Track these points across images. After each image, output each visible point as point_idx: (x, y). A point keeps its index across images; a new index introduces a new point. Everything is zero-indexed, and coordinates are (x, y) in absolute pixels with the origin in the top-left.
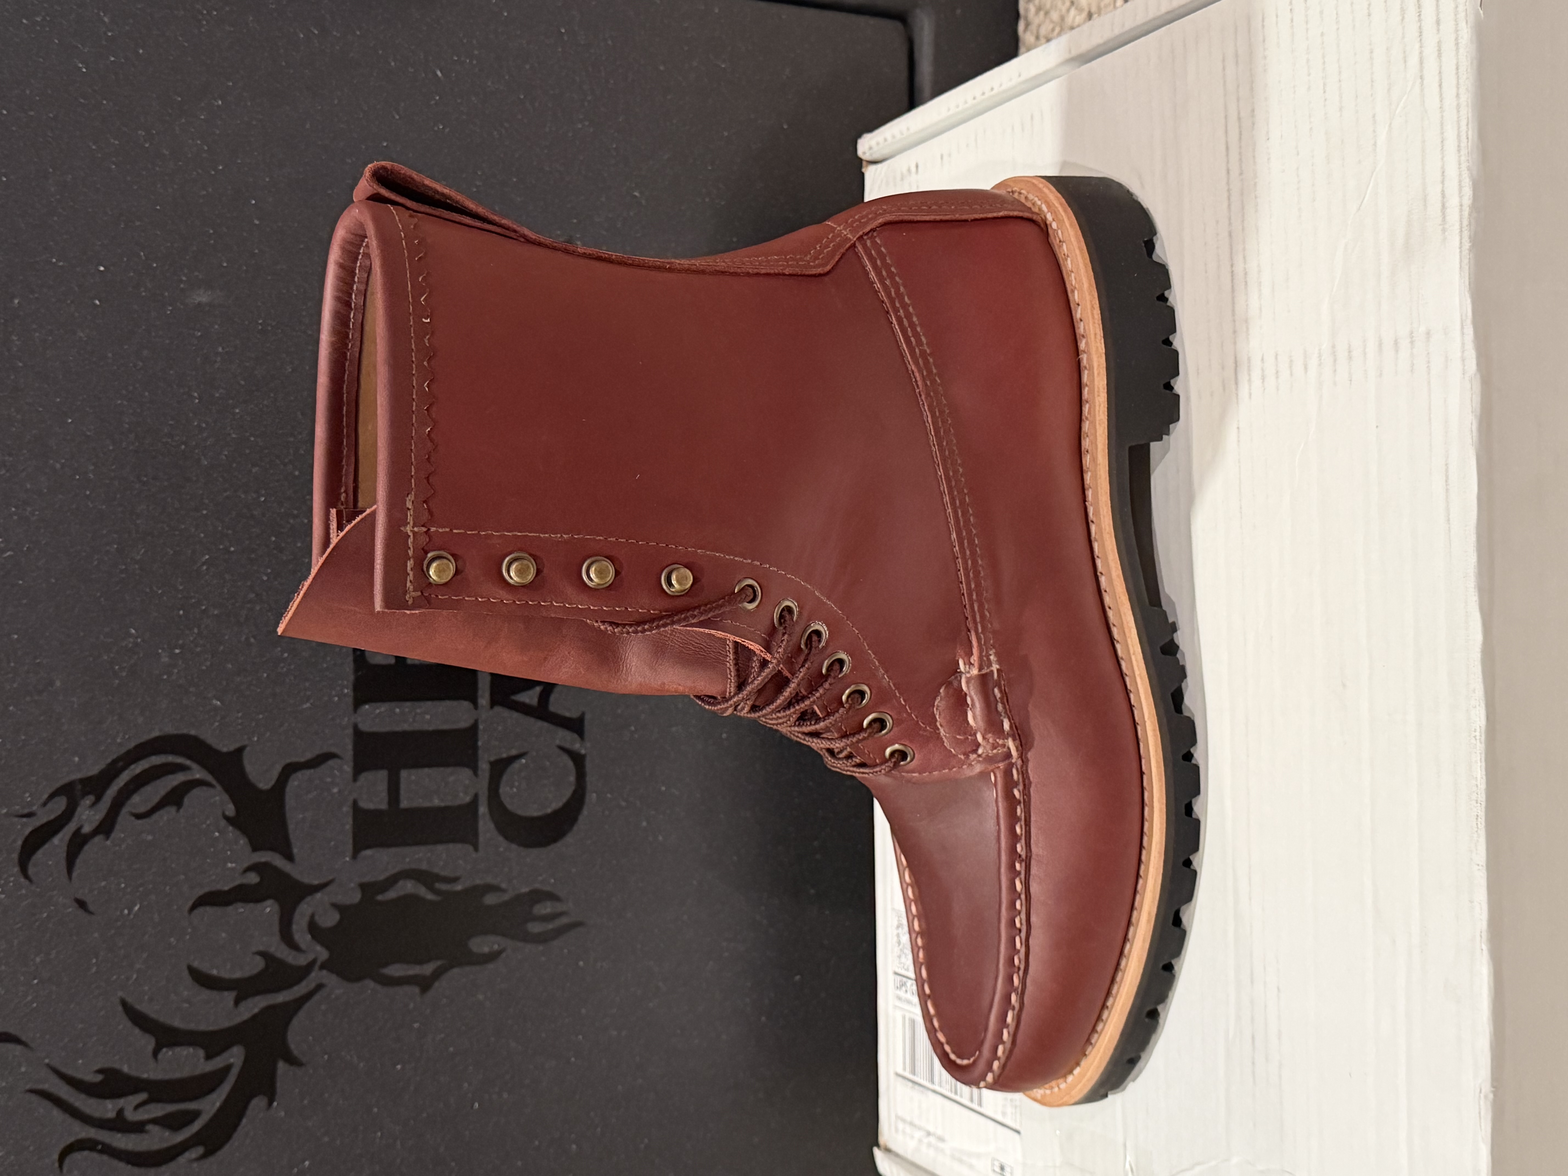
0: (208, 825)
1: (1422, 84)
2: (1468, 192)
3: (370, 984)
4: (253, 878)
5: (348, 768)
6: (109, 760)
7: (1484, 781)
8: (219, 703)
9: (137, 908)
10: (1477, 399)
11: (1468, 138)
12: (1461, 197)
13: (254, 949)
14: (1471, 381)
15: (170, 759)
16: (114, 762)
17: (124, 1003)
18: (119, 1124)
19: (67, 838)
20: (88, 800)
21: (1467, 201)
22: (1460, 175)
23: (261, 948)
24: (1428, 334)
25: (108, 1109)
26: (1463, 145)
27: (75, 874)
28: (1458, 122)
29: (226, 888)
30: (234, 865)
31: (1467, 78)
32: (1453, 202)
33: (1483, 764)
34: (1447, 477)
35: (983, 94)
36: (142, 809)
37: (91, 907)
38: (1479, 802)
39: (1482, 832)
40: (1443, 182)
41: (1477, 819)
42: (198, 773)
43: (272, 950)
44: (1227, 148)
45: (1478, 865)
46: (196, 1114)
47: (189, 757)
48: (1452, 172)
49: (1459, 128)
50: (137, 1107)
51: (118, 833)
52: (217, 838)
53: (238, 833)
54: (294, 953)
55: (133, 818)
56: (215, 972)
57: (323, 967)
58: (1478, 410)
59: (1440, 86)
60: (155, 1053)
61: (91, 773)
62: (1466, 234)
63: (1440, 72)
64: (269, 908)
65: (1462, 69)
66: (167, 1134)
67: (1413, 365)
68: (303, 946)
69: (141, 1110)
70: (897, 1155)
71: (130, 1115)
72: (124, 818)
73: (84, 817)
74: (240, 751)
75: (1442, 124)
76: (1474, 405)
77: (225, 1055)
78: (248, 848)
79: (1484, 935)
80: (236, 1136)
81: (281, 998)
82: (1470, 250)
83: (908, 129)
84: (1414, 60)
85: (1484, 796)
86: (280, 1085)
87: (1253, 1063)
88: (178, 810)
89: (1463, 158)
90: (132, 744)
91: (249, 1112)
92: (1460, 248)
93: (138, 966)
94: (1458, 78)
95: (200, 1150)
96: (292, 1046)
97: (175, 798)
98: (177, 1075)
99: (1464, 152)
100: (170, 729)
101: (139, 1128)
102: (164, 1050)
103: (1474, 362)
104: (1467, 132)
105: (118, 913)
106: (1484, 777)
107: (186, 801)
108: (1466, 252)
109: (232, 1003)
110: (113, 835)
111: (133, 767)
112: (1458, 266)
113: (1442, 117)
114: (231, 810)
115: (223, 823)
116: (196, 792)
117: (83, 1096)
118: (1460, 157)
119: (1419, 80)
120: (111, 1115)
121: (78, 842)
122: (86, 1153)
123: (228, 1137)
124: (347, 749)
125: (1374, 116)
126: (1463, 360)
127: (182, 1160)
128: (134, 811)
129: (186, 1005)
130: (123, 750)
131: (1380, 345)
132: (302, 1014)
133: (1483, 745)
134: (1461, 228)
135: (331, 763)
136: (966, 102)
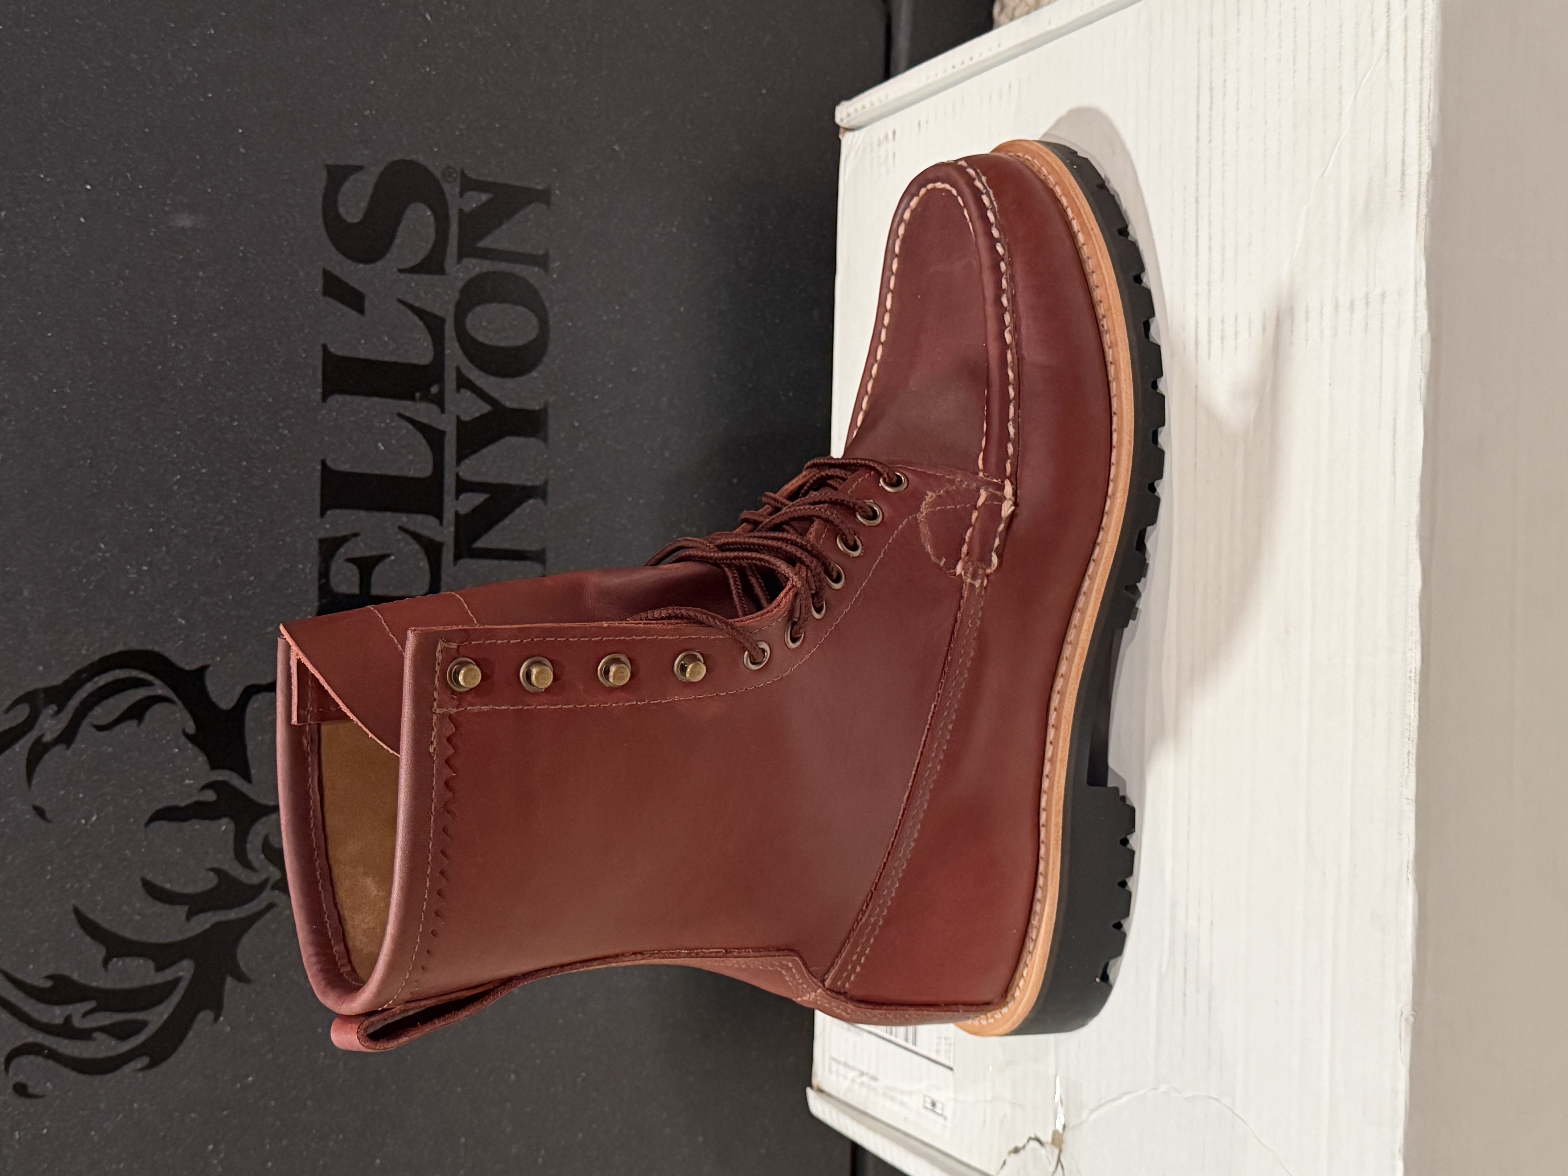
0: (168, 741)
1: (1388, 57)
2: (1427, 160)
4: (210, 796)
6: (73, 672)
7: (1416, 719)
8: (183, 622)
9: (94, 818)
10: (1427, 357)
11: (1429, 109)
12: (1420, 165)
13: (208, 866)
14: (1422, 339)
15: (134, 673)
16: (79, 673)
17: (77, 912)
18: (67, 1030)
19: (29, 745)
20: (52, 709)
21: (1426, 168)
22: (1420, 144)
23: (215, 865)
24: (1383, 295)
25: (56, 1014)
26: (1425, 115)
27: (34, 782)
28: (1421, 93)
29: (183, 804)
30: (192, 782)
31: (1431, 53)
32: (1412, 170)
33: (1417, 704)
34: (1395, 431)
35: (963, 63)
36: (102, 722)
37: (49, 816)
38: (1411, 739)
39: (1413, 769)
40: (1403, 151)
41: (1408, 756)
42: (160, 689)
43: (225, 867)
44: (1198, 117)
45: (1408, 799)
46: (143, 1025)
47: (152, 673)
48: (1413, 141)
49: (1421, 99)
50: (85, 1015)
51: (79, 744)
52: (175, 755)
53: (197, 750)
54: (248, 871)
55: (94, 730)
56: (168, 886)
57: (275, 886)
58: (1427, 370)
59: (1405, 59)
60: (106, 962)
61: (55, 683)
62: (1424, 200)
63: (1406, 47)
64: (225, 825)
65: (1427, 44)
66: (114, 1043)
67: (1367, 325)
68: (256, 865)
69: (90, 1017)
70: (829, 1095)
71: (78, 1023)
72: (85, 728)
73: (46, 726)
74: (203, 669)
75: (1405, 97)
76: (1424, 363)
77: (175, 968)
78: (207, 767)
79: (1411, 865)
80: (181, 1048)
81: (232, 915)
82: (1426, 216)
83: (887, 96)
84: (1381, 34)
85: (1416, 733)
86: (227, 1001)
87: (1185, 995)
88: (139, 724)
89: (1424, 128)
90: (97, 657)
91: (196, 1026)
92: (1418, 213)
93: (92, 876)
94: (1423, 52)
95: (146, 1060)
96: (241, 964)
97: (136, 712)
98: (126, 985)
99: (1425, 122)
100: (135, 645)
101: (84, 1035)
102: (115, 960)
103: (1426, 322)
104: (1429, 103)
105: (75, 822)
106: (1417, 716)
107: (148, 715)
108: (1422, 217)
109: (183, 917)
110: (73, 746)
111: (96, 679)
112: (1414, 230)
113: (1405, 89)
114: (191, 728)
115: (183, 739)
116: (158, 708)
117: (32, 1001)
118: (1421, 126)
119: (1385, 54)
120: (59, 1021)
121: (38, 751)
122: (32, 1058)
123: (174, 1049)
125: (1340, 87)
126: (1415, 320)
127: (127, 1069)
128: (97, 723)
129: (138, 917)
130: (87, 662)
131: (1337, 306)
132: (252, 932)
133: (1418, 685)
134: (1419, 194)
136: (945, 71)
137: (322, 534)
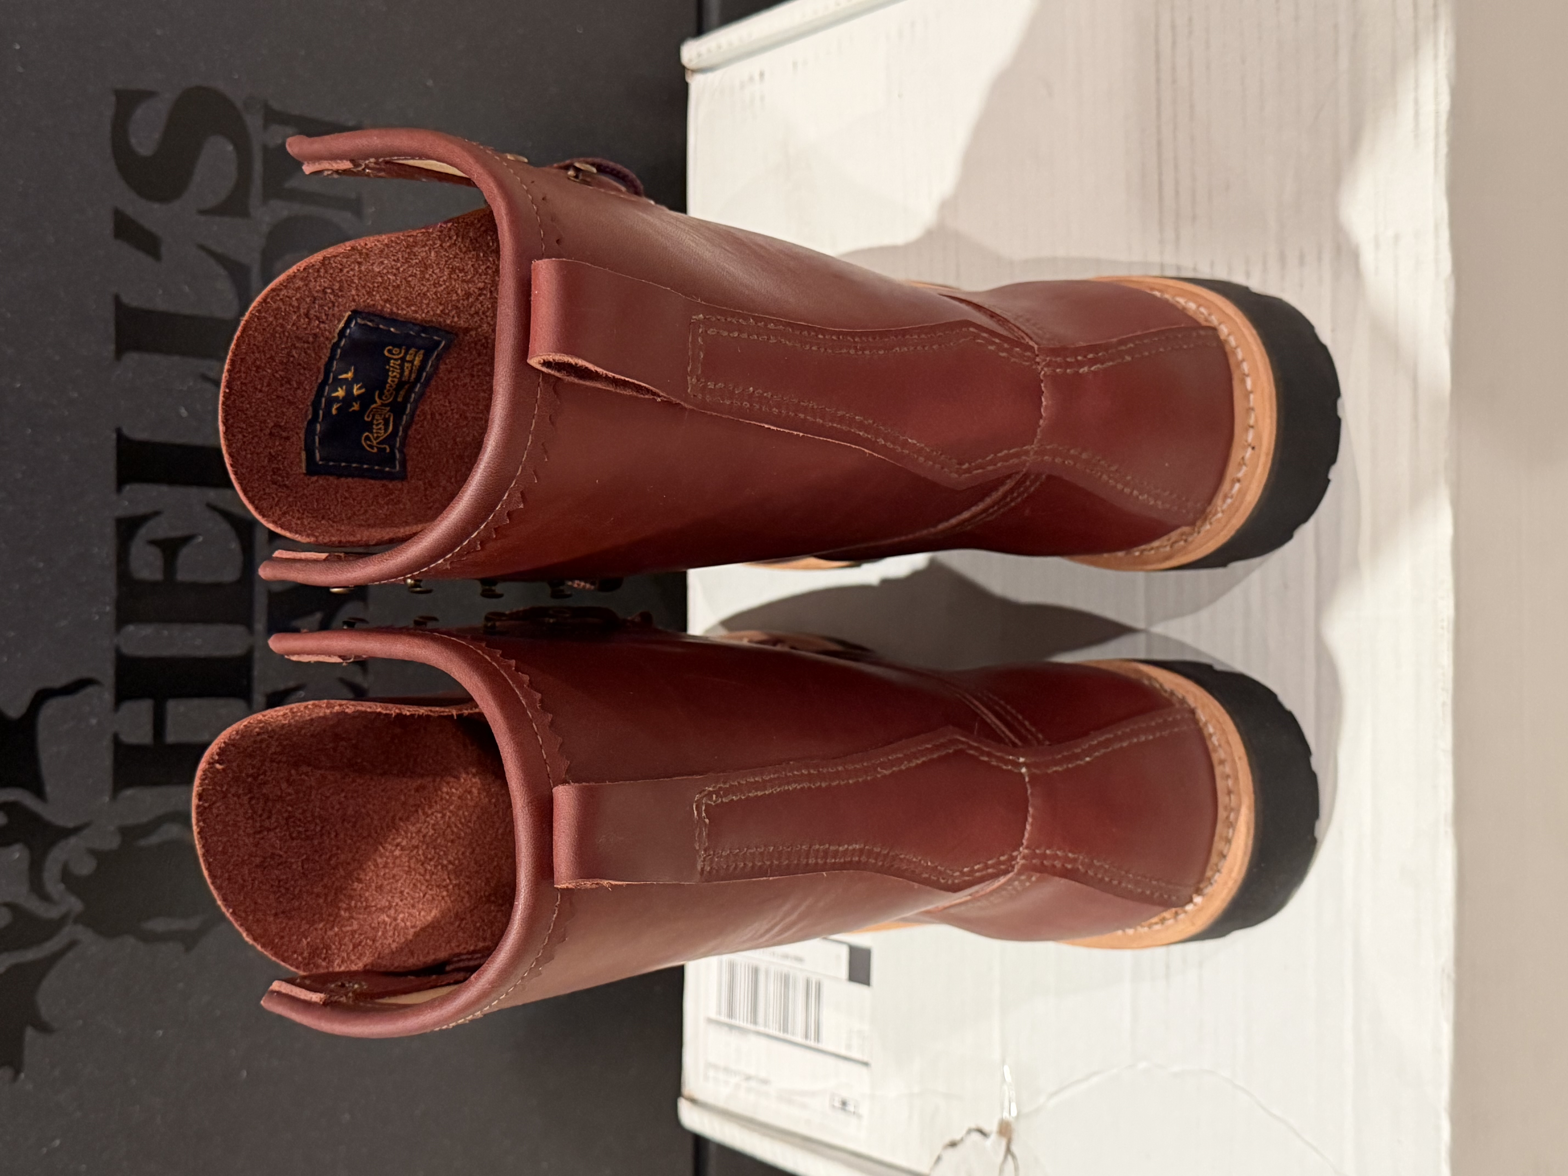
2: (1445, 99)
3: (130, 941)
5: (108, 696)
7: (1451, 669)
11: (1446, 47)
14: (1445, 282)
21: (1445, 107)
22: (1436, 82)
23: (7, 899)
24: (1397, 238)
26: (1441, 53)
32: (1428, 110)
33: (1451, 653)
38: (1446, 689)
39: (1449, 720)
41: (1443, 707)
43: (20, 901)
44: (1158, 57)
45: (1443, 750)
54: (46, 904)
57: (78, 919)
62: (1443, 140)
64: (17, 853)
68: (56, 896)
70: (705, 1105)
76: (1447, 303)
79: (1449, 817)
81: (31, 955)
82: (1446, 156)
83: (749, 35)
85: (1451, 682)
86: (28, 1055)
89: (1440, 66)
92: (1436, 152)
96: (43, 1011)
99: (1441, 60)
103: (1449, 264)
104: (1445, 41)
106: (1452, 665)
108: (1442, 157)
112: (1432, 171)
118: (1437, 65)
124: (107, 674)
126: (1437, 262)
134: (1437, 134)
135: (90, 690)
137: (120, 513)
